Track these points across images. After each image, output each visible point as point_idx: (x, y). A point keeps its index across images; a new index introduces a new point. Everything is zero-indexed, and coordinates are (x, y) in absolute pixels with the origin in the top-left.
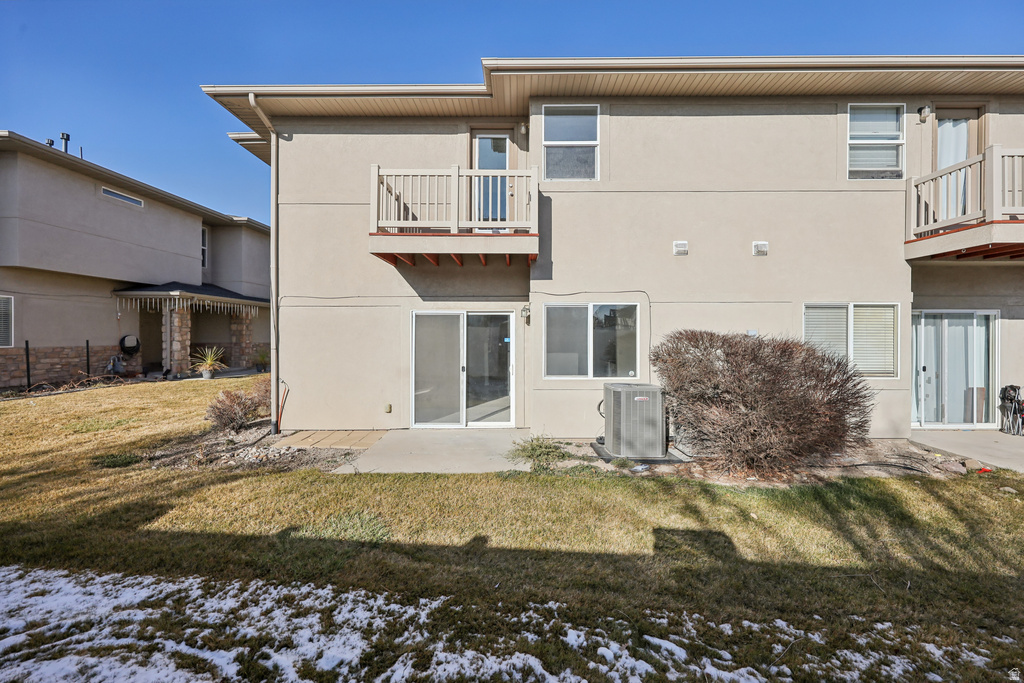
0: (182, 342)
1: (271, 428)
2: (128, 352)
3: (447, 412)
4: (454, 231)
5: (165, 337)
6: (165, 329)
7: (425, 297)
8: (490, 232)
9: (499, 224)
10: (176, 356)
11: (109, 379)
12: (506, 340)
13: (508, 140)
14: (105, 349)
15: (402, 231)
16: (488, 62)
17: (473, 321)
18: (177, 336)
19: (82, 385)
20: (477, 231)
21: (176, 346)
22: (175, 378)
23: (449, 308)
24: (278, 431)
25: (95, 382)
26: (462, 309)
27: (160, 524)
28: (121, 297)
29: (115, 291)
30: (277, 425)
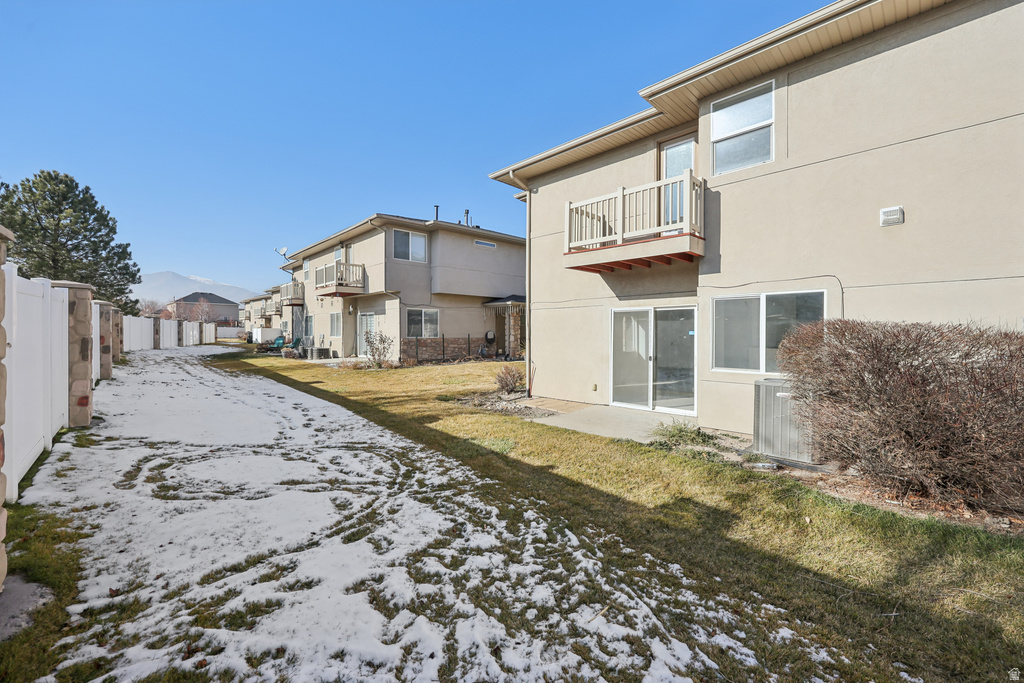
0: (515, 336)
1: (526, 394)
2: (489, 342)
3: (637, 396)
4: (620, 242)
5: (507, 332)
6: (507, 327)
7: (621, 297)
10: (512, 345)
11: (477, 358)
12: (691, 333)
14: (478, 340)
15: (604, 245)
16: (644, 92)
17: (661, 316)
18: (512, 332)
19: (465, 361)
20: (664, 234)
21: (512, 338)
22: (511, 360)
23: (640, 306)
24: (530, 396)
25: (470, 359)
26: (650, 305)
27: (432, 425)
28: (486, 307)
29: (483, 303)
30: (529, 391)
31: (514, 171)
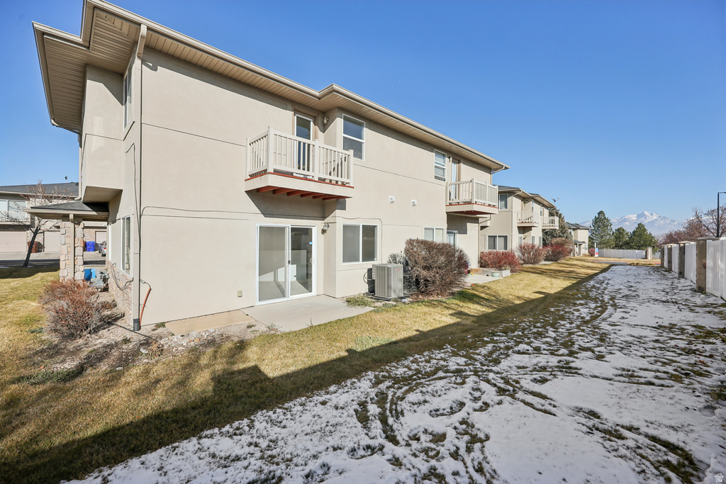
7: (266, 214)
8: (302, 176)
9: (306, 172)
12: (310, 243)
13: (312, 123)
17: (294, 231)
20: (294, 175)
24: (140, 327)
26: (288, 223)
30: (139, 322)
31: (149, 29)
